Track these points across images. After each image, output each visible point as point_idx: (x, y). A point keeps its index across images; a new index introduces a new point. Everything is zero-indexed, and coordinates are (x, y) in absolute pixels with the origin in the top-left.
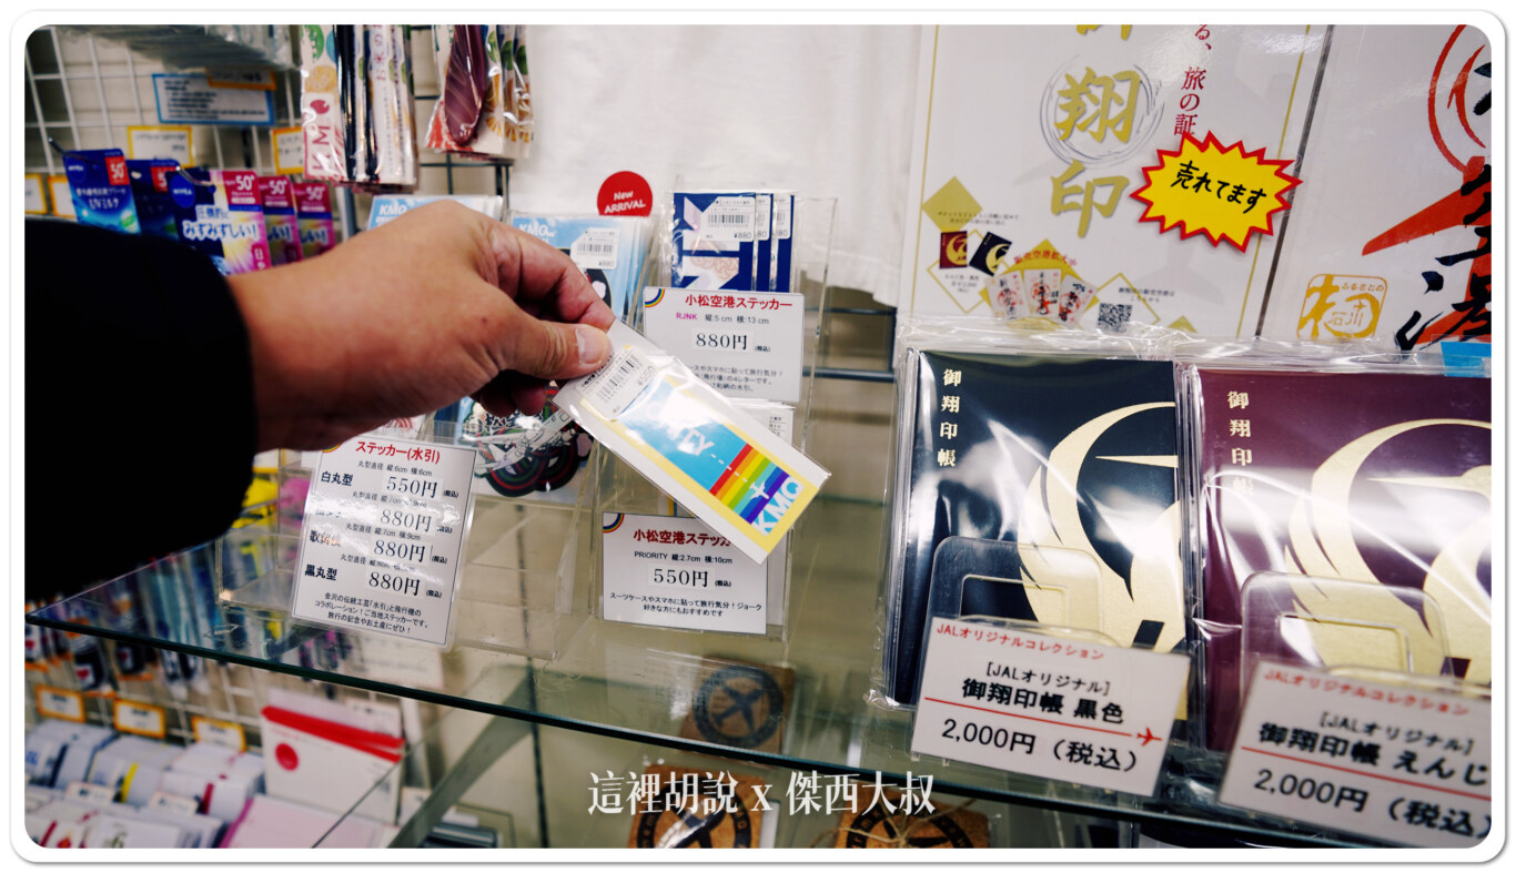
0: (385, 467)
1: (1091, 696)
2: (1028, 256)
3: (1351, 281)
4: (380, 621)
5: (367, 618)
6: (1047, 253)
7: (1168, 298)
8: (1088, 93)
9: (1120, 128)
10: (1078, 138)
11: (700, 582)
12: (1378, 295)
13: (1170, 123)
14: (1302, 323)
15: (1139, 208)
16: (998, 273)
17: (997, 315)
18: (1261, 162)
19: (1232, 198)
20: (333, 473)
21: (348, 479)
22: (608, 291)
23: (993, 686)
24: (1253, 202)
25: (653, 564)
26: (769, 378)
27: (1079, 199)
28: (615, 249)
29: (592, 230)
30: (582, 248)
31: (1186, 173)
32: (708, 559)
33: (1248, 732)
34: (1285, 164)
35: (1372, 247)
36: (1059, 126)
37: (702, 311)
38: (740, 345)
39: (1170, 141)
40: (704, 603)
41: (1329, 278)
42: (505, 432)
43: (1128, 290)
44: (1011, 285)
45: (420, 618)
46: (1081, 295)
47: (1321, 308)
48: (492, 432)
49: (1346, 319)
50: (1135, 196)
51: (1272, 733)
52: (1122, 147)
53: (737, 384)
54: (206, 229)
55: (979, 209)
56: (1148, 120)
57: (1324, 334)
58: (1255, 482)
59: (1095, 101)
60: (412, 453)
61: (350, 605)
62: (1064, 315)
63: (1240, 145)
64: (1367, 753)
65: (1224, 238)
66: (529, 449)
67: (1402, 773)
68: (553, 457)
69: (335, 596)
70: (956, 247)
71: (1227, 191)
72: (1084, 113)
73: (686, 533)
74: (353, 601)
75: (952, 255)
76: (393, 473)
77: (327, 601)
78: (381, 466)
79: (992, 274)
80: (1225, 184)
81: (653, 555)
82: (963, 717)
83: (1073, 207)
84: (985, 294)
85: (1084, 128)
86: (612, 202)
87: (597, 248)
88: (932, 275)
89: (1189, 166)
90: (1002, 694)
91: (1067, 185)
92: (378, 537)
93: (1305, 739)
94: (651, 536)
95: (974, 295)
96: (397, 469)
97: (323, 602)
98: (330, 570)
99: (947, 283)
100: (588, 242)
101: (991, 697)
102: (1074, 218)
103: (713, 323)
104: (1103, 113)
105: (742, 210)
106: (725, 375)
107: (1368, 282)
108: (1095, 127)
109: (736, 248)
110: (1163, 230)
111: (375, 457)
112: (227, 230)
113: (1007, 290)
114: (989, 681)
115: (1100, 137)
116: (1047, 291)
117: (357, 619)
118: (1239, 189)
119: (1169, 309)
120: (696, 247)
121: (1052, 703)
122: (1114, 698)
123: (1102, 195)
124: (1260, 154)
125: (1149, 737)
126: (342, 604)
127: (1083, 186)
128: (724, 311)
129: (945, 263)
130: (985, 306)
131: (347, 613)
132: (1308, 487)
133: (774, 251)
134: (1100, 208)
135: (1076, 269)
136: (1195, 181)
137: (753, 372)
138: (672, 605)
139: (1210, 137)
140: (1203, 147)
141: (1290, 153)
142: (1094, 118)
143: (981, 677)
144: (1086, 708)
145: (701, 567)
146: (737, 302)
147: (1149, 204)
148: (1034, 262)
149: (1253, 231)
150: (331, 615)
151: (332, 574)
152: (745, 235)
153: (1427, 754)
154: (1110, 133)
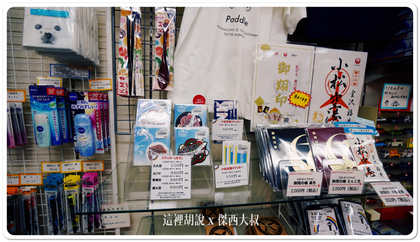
0: (170, 162)
1: (311, 181)
2: (272, 110)
3: (319, 112)
4: (174, 196)
5: (170, 196)
6: (275, 109)
7: (294, 116)
8: (281, 83)
9: (286, 89)
10: (280, 90)
11: (235, 177)
12: (322, 114)
13: (293, 88)
14: (313, 119)
15: (289, 102)
16: (267, 113)
17: (268, 121)
18: (306, 95)
19: (303, 100)
20: (156, 165)
21: (160, 166)
22: (201, 120)
23: (298, 182)
24: (305, 101)
25: (226, 174)
26: (237, 136)
27: (280, 100)
28: (202, 111)
29: (196, 107)
30: (194, 111)
31: (296, 96)
32: (237, 172)
33: (331, 182)
34: (309, 95)
35: (321, 107)
36: (277, 88)
37: (224, 124)
38: (231, 130)
39: (293, 91)
40: (236, 181)
41: (316, 112)
42: (188, 152)
43: (288, 115)
44: (270, 115)
45: (184, 194)
46: (281, 117)
47: (316, 117)
48: (185, 152)
49: (319, 118)
50: (289, 100)
51: (334, 181)
52: (286, 92)
53: (230, 137)
54: (79, 107)
55: (264, 102)
56: (290, 87)
57: (316, 121)
58: (320, 146)
59: (282, 84)
60: (176, 158)
61: (165, 194)
62: (278, 120)
63: (303, 92)
64: (344, 181)
65: (302, 106)
66: (195, 155)
67: (349, 183)
68: (200, 156)
69: (161, 193)
70: (260, 109)
71: (302, 99)
72: (280, 86)
73: (232, 167)
74: (166, 193)
75: (260, 110)
76: (172, 163)
77: (159, 194)
78: (168, 162)
79: (266, 113)
80: (301, 98)
81: (226, 173)
82: (294, 188)
83: (279, 101)
84: (265, 117)
85: (280, 88)
86: (196, 101)
87: (198, 111)
88: (257, 114)
89: (296, 95)
90: (299, 183)
91: (278, 98)
92: (171, 178)
93: (338, 181)
94: (225, 169)
95: (264, 117)
96: (173, 162)
97: (158, 195)
98: (159, 187)
99: (259, 115)
100: (195, 110)
101: (298, 184)
102: (279, 103)
103: (226, 126)
104: (283, 86)
105: (228, 104)
106: (228, 136)
107: (321, 113)
108: (282, 88)
109: (227, 111)
110: (293, 105)
111: (166, 160)
112: (87, 107)
113: (269, 116)
114: (297, 181)
115: (283, 90)
116: (276, 116)
117: (168, 197)
118: (303, 99)
119: (295, 118)
120: (219, 111)
121: (306, 183)
122: (314, 180)
123: (284, 100)
124: (306, 93)
125: (319, 186)
126: (164, 194)
127: (281, 98)
128: (229, 123)
129: (259, 112)
130: (266, 119)
131: (165, 196)
132: (326, 145)
133: (234, 111)
134: (283, 102)
135: (280, 112)
136: (297, 97)
137: (234, 135)
138: (230, 182)
139: (299, 91)
140: (298, 92)
141: (309, 94)
142: (281, 87)
143: (296, 181)
144: (311, 183)
145: (235, 173)
146: (231, 122)
147: (291, 101)
148: (273, 111)
149: (306, 105)
150: (161, 197)
151: (160, 188)
152: (229, 108)
153: (351, 180)
154: (284, 89)
